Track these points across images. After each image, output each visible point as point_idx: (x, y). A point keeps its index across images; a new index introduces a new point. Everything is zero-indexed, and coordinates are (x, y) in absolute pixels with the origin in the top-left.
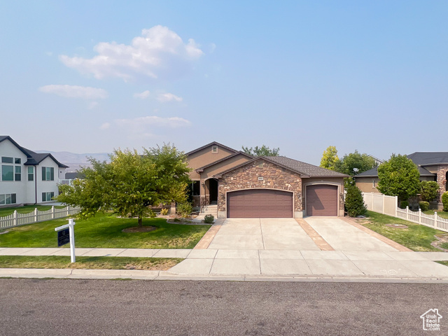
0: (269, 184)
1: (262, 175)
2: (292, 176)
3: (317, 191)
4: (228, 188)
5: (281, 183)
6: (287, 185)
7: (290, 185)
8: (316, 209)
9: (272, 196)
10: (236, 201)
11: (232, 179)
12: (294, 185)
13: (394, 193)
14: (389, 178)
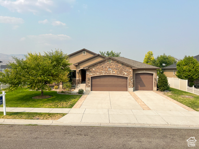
0: (114, 72)
1: (111, 67)
2: (127, 68)
3: (141, 76)
4: (92, 74)
5: (121, 72)
6: (124, 73)
7: (126, 73)
8: (140, 87)
9: (116, 79)
10: (96, 81)
11: (94, 69)
12: (128, 73)
13: (186, 78)
14: (183, 69)
